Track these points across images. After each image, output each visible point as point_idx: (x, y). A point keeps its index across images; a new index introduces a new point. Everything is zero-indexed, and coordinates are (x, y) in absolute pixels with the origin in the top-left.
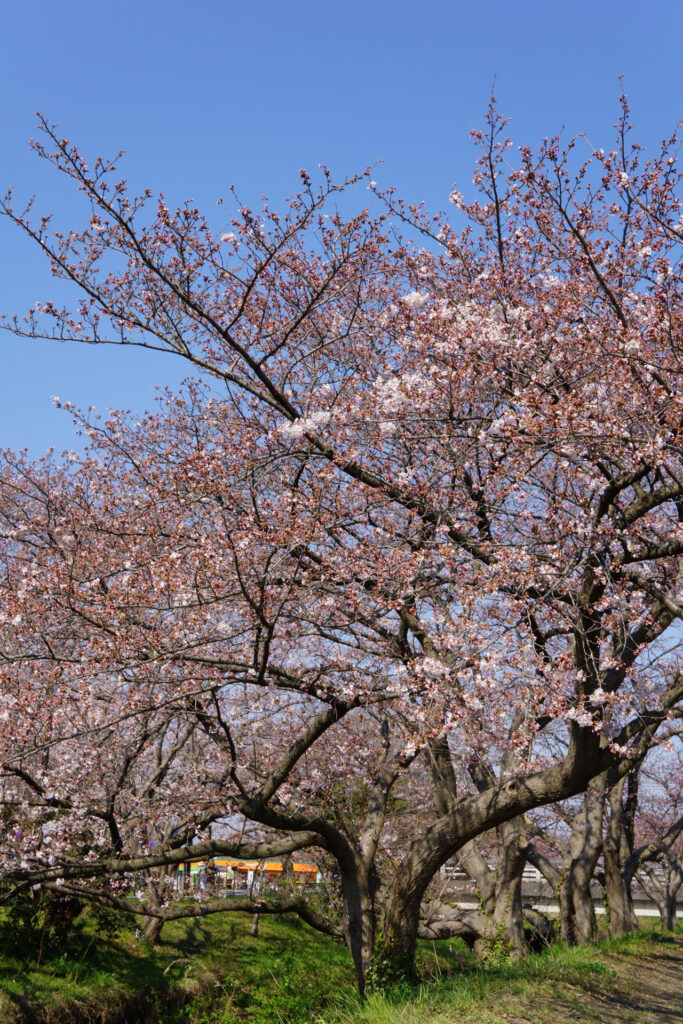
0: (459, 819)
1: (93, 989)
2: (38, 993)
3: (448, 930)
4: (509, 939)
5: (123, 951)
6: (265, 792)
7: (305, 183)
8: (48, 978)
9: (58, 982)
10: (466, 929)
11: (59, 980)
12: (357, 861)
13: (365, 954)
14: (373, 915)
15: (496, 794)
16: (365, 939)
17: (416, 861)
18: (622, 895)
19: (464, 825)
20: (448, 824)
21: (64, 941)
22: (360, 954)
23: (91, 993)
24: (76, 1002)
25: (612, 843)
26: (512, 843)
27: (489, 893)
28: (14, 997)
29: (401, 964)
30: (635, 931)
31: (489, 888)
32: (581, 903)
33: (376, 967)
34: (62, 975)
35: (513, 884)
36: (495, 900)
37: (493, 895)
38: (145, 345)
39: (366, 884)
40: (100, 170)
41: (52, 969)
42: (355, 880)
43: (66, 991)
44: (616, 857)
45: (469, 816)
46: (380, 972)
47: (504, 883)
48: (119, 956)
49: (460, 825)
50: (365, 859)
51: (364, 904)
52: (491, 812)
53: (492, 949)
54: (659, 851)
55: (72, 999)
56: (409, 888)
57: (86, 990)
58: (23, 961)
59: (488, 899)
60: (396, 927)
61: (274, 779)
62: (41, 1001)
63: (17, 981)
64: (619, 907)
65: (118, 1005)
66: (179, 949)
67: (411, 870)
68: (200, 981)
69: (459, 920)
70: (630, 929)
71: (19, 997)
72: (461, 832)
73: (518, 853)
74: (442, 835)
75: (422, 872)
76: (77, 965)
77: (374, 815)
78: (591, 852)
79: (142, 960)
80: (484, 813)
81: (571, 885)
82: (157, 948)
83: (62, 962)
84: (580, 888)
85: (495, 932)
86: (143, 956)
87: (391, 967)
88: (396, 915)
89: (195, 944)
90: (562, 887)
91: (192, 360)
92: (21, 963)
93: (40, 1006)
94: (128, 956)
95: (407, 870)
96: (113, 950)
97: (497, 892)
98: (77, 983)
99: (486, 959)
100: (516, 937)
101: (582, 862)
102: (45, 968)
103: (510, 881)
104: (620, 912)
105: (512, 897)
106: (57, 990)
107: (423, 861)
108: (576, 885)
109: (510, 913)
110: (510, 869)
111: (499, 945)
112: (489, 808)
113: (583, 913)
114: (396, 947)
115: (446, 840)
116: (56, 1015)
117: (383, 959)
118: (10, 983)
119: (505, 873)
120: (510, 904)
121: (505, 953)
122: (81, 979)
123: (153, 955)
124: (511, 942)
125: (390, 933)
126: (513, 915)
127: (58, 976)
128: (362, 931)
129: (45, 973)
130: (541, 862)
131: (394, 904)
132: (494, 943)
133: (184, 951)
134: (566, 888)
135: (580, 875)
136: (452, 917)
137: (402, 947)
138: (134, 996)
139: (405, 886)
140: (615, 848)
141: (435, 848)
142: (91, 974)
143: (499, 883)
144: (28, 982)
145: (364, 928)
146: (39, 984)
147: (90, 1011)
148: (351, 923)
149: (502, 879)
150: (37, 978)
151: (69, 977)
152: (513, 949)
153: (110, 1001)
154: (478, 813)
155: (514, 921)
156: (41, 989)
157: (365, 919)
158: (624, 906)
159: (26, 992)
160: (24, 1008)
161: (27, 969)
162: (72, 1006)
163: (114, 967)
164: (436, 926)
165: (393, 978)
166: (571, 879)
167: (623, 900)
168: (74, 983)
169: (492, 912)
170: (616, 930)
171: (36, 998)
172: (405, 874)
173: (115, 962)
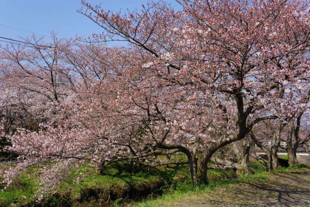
0: (214, 145)
1: (149, 180)
2: (134, 181)
3: (228, 168)
4: (245, 170)
5: (158, 170)
6: (161, 141)
7: (143, 7)
8: (137, 177)
9: (139, 178)
10: (233, 167)
11: (140, 178)
12: (192, 155)
13: (194, 177)
14: (196, 168)
15: (222, 139)
16: (194, 174)
17: (204, 155)
18: (292, 154)
19: (215, 147)
20: (211, 146)
21: (141, 168)
22: (193, 177)
23: (148, 181)
24: (144, 183)
25: (289, 140)
26: (245, 145)
27: (240, 158)
28: (127, 182)
29: (203, 180)
30: (296, 164)
31: (240, 157)
32: (274, 158)
33: (196, 181)
34: (141, 177)
35: (246, 156)
36: (241, 160)
37: (241, 159)
38: (118, 40)
39: (194, 160)
40: (97, 8)
41: (138, 175)
42: (191, 159)
43: (141, 180)
44: (290, 144)
45: (216, 144)
46: (198, 182)
47: (243, 155)
48: (157, 171)
49: (214, 146)
50: (194, 154)
51: (194, 165)
52: (221, 143)
53: (240, 172)
54: (305, 141)
55: (143, 183)
56: (203, 161)
57: (147, 180)
58: (130, 173)
59: (240, 160)
60: (201, 171)
61: (163, 138)
62: (134, 183)
63: (129, 178)
64: (292, 157)
65: (156, 184)
66: (174, 169)
67: (203, 157)
68: (179, 177)
69: (231, 165)
70: (295, 164)
71: (129, 182)
72: (214, 148)
73: (247, 148)
74: (210, 149)
75: (206, 158)
76: (145, 174)
77: (196, 143)
78: (277, 144)
79: (163, 172)
80: (219, 144)
81: (271, 153)
82: (168, 169)
83: (140, 173)
84: (274, 154)
85: (241, 168)
86: (164, 171)
87: (200, 180)
88: (201, 168)
89: (179, 167)
90: (269, 154)
91: (130, 42)
92: (130, 174)
93: (134, 185)
94: (159, 171)
95: (202, 157)
96: (155, 170)
97: (242, 158)
98: (145, 178)
99: (239, 175)
100: (247, 169)
101: (274, 147)
102: (136, 175)
103: (245, 155)
104: (292, 159)
105: (246, 159)
106: (139, 180)
107: (206, 155)
108: (273, 153)
109: (245, 163)
110: (245, 152)
111: (242, 171)
112: (220, 142)
113: (274, 161)
114: (201, 175)
115: (211, 150)
116: (139, 187)
117: (198, 178)
118: (126, 179)
119: (244, 153)
120: (245, 161)
121: (244, 173)
122: (145, 177)
123: (166, 171)
124: (246, 171)
125: (200, 172)
126: (246, 164)
127: (139, 177)
128: (193, 172)
129: (136, 176)
130: (263, 147)
131: (200, 165)
132: (241, 171)
133: (175, 169)
134: (270, 154)
135: (274, 151)
136: (230, 165)
137: (202, 176)
138: (160, 181)
139: (202, 161)
140: (290, 141)
141: (209, 152)
142: (148, 176)
143: (242, 155)
144: (132, 178)
145: (194, 171)
146: (134, 179)
147: (148, 185)
148: (191, 170)
149: (243, 154)
150: (134, 177)
151: (142, 177)
152: (246, 172)
153: (153, 183)
154: (218, 144)
155: (247, 165)
156: (135, 180)
157: (194, 169)
158: (293, 157)
159: (131, 181)
160: (130, 185)
161: (131, 175)
162: (143, 184)
163: (155, 174)
164: (225, 167)
165: (201, 183)
166: (271, 152)
167: (293, 155)
168: (144, 178)
169: (241, 163)
170: (291, 164)
171: (133, 183)
172: (202, 158)
173: (156, 173)
